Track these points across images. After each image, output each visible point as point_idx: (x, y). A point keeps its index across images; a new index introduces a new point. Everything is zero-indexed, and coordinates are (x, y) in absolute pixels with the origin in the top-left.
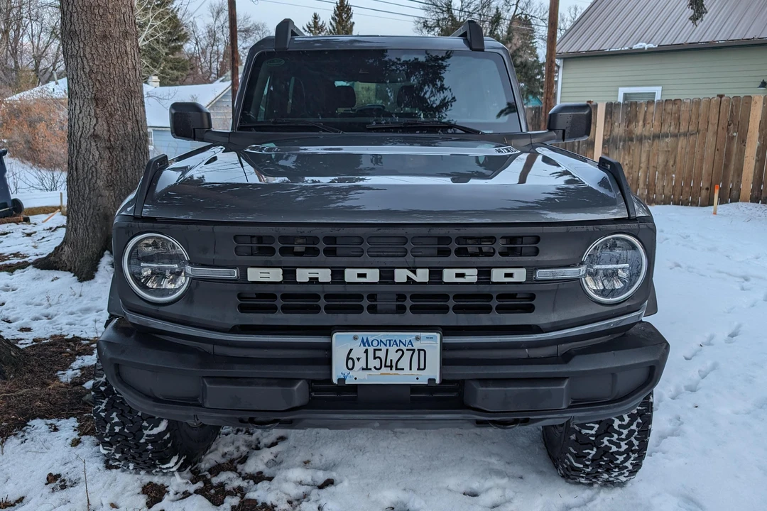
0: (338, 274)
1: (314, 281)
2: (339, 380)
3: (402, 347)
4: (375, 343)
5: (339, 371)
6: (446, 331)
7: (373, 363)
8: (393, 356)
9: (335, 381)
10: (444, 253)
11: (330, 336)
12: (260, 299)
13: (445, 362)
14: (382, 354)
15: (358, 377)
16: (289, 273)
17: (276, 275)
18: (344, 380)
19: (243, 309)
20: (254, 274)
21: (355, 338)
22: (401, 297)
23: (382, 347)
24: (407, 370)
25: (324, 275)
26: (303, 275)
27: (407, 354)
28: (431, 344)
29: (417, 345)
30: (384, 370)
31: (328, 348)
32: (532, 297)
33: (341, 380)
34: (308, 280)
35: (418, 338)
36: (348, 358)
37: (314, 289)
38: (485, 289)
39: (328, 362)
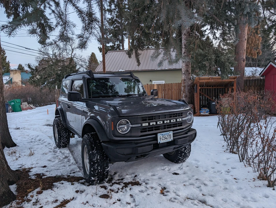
0: (156, 123)
4: (164, 135)
5: (159, 141)
6: (173, 131)
7: (164, 138)
8: (166, 137)
10: (171, 117)
11: (157, 134)
12: (144, 129)
13: (173, 137)
14: (164, 137)
15: (162, 142)
16: (149, 124)
19: (141, 132)
20: (144, 125)
21: (161, 134)
22: (165, 126)
24: (169, 139)
25: (154, 123)
26: (151, 124)
27: (168, 136)
28: (171, 133)
29: (170, 134)
30: (165, 139)
31: (157, 137)
32: (182, 123)
33: (159, 143)
35: (170, 133)
36: (160, 138)
37: (153, 126)
38: (177, 123)
39: (157, 139)
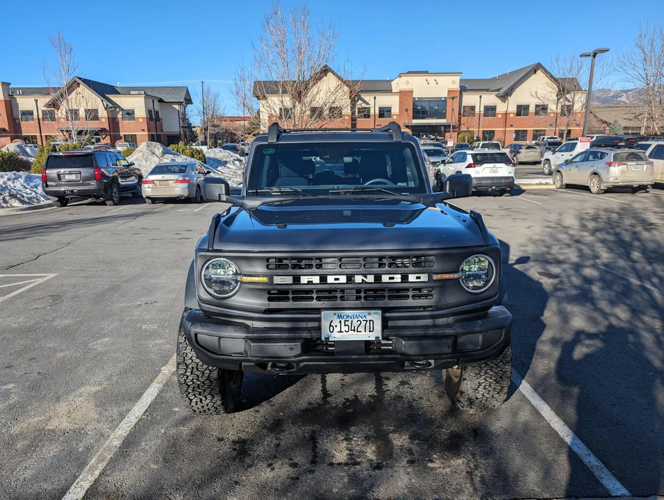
0: (323, 278)
1: (310, 283)
2: (325, 338)
3: (360, 319)
4: (345, 317)
5: (325, 333)
7: (344, 328)
9: (323, 339)
10: (382, 265)
11: (320, 313)
12: (280, 294)
13: (384, 328)
14: (349, 323)
15: (336, 337)
16: (296, 279)
17: (289, 280)
18: (328, 338)
19: (270, 299)
20: (278, 280)
21: (334, 314)
22: (358, 291)
23: (349, 319)
24: (363, 332)
25: (316, 280)
26: (304, 279)
27: (364, 323)
28: (377, 317)
29: (369, 318)
30: (351, 332)
31: (319, 320)
32: (432, 290)
34: (306, 282)
35: (370, 314)
36: (330, 326)
37: (310, 287)
38: (405, 285)
39: (319, 328)
